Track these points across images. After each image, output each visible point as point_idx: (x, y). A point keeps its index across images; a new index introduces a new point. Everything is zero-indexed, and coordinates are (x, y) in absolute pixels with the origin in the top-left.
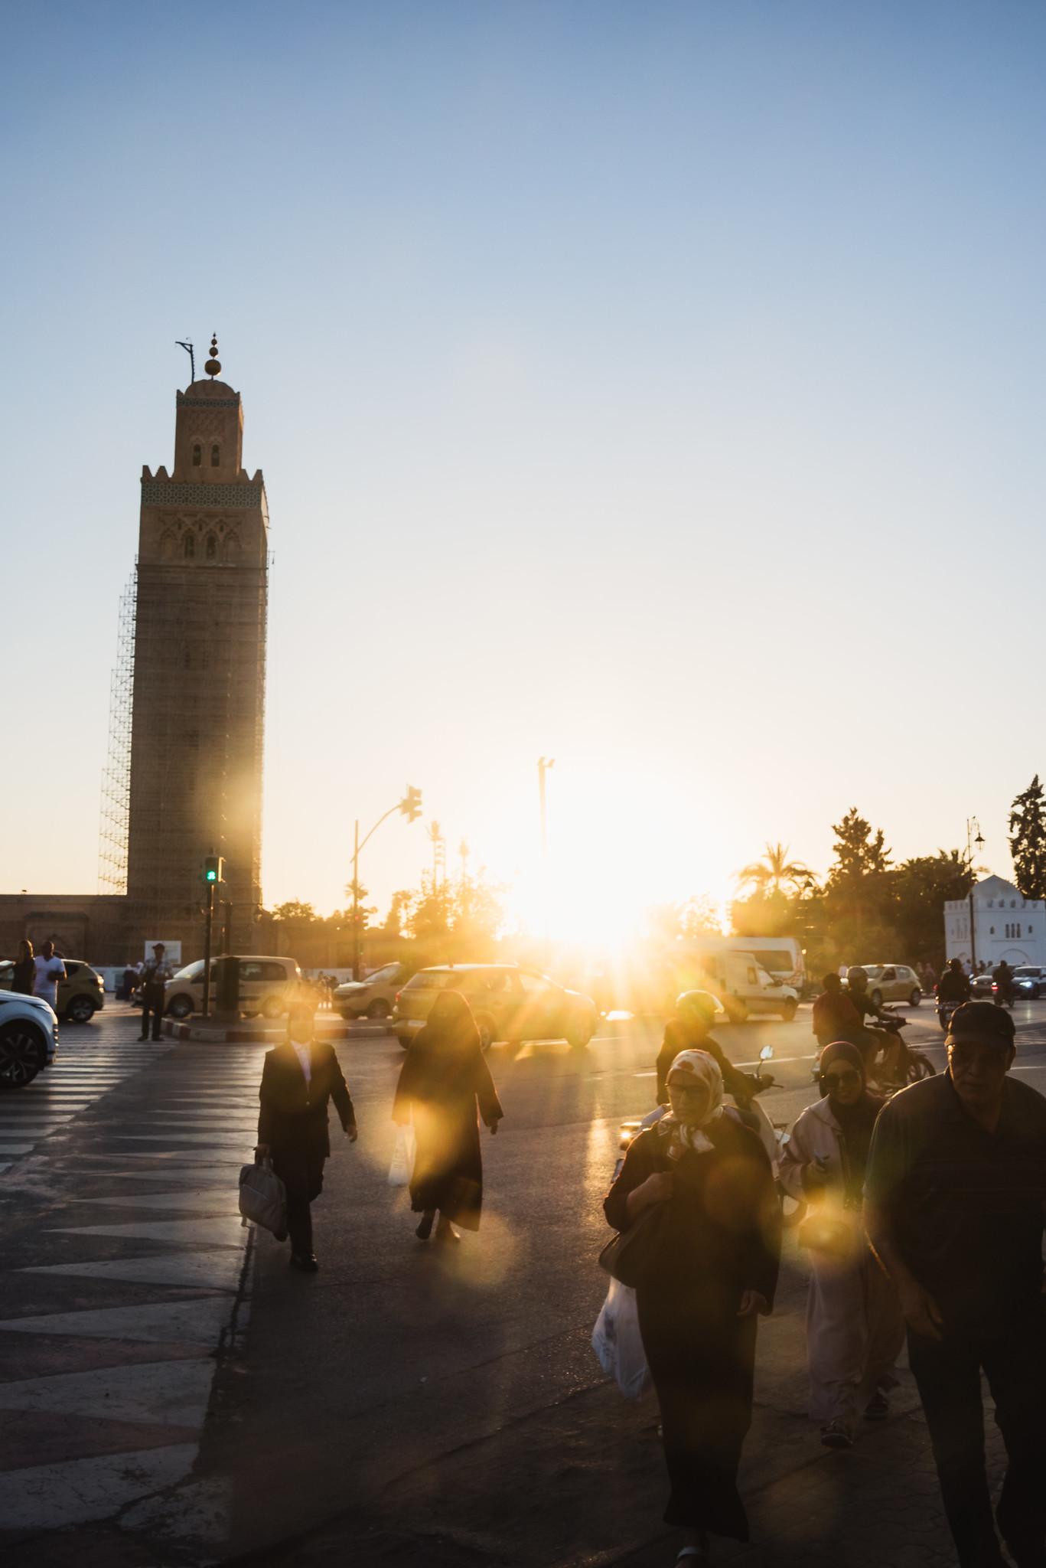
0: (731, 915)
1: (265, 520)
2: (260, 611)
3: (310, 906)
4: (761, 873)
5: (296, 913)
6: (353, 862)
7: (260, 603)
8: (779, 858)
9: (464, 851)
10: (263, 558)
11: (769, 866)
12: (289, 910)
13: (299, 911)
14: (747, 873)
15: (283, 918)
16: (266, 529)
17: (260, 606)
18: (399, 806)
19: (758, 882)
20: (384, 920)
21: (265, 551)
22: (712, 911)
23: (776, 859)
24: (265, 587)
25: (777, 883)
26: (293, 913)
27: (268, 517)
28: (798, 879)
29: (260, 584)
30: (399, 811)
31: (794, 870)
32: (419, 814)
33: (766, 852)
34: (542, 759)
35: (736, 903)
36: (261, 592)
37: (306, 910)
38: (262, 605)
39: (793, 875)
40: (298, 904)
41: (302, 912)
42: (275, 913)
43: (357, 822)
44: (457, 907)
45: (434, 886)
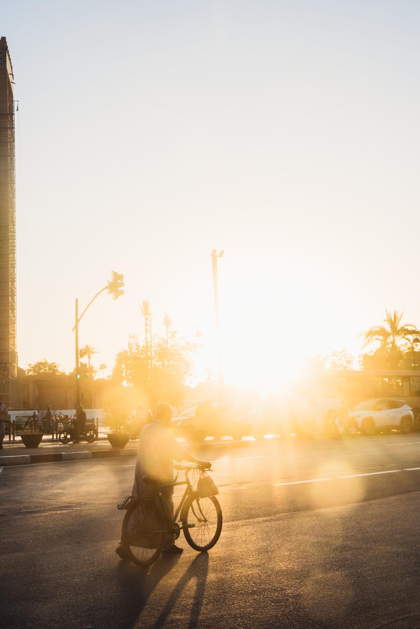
0: (363, 365)
1: (10, 77)
2: (9, 147)
3: (55, 364)
4: (382, 332)
5: (45, 370)
6: (75, 330)
7: (9, 140)
8: (395, 321)
9: (167, 322)
10: (9, 107)
11: (388, 329)
12: (39, 367)
13: (47, 368)
14: (371, 333)
15: (35, 374)
16: (11, 84)
17: (9, 143)
18: (106, 288)
19: (381, 340)
20: (111, 374)
21: (12, 101)
22: (348, 362)
23: (393, 323)
24: (12, 128)
25: (394, 340)
26: (43, 370)
27: (13, 75)
28: (408, 336)
29: (8, 126)
30: (106, 291)
31: (407, 330)
32: (122, 292)
33: (386, 317)
34: (215, 251)
35: (366, 356)
36: (9, 132)
37: (53, 367)
38: (10, 142)
39: (406, 334)
40: (46, 363)
41: (49, 369)
42: (29, 371)
43: (77, 300)
44: (156, 362)
45: (138, 346)
